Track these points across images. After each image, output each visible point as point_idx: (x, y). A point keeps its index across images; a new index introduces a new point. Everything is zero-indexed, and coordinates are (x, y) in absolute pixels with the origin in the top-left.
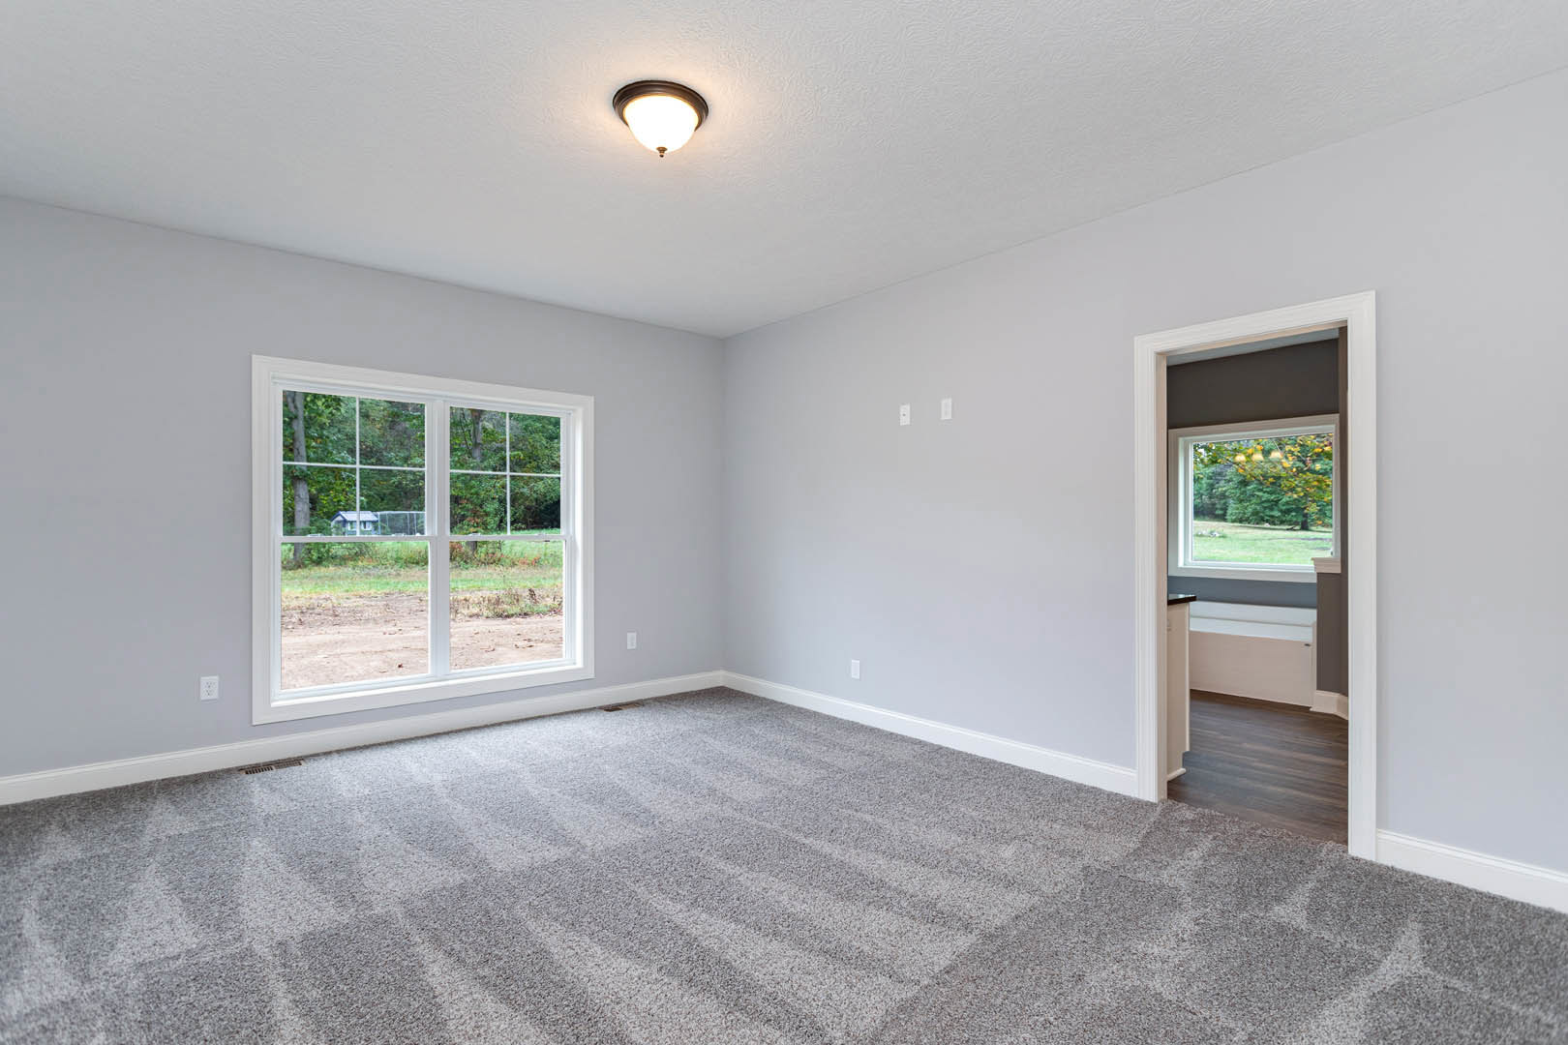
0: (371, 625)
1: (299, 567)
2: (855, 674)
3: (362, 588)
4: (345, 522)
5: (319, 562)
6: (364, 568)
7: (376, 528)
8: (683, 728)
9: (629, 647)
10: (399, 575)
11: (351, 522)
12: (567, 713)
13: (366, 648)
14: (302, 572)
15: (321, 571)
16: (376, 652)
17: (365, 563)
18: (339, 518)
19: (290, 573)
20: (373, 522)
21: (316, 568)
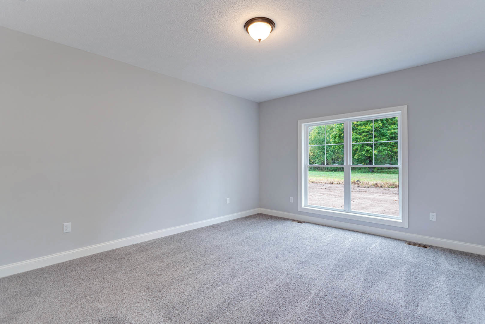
9: (431, 219)
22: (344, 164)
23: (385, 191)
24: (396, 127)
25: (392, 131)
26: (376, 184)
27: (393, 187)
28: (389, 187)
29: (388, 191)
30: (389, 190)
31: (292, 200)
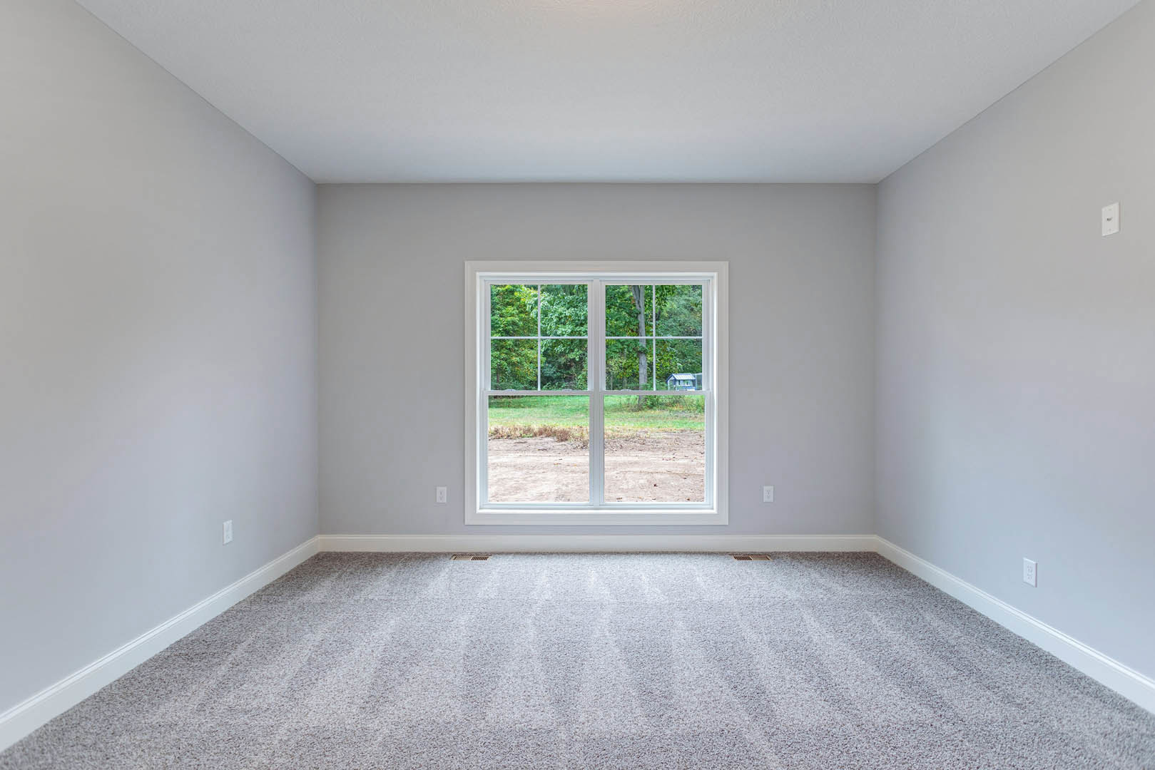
0: (660, 452)
1: (640, 410)
2: (1029, 577)
3: (669, 426)
4: (675, 380)
5: (651, 407)
6: (677, 411)
7: (694, 385)
8: (793, 595)
9: (765, 499)
10: (696, 417)
11: (679, 381)
12: (695, 553)
13: (645, 469)
14: (640, 413)
15: (651, 412)
16: (649, 473)
17: (678, 408)
18: (672, 378)
19: (634, 414)
20: (693, 381)
21: (649, 411)
22: (588, 389)
23: (520, 446)
24: (514, 312)
25: (509, 319)
26: (497, 431)
27: (531, 435)
28: (523, 437)
29: (524, 445)
30: (525, 442)
31: (442, 494)
